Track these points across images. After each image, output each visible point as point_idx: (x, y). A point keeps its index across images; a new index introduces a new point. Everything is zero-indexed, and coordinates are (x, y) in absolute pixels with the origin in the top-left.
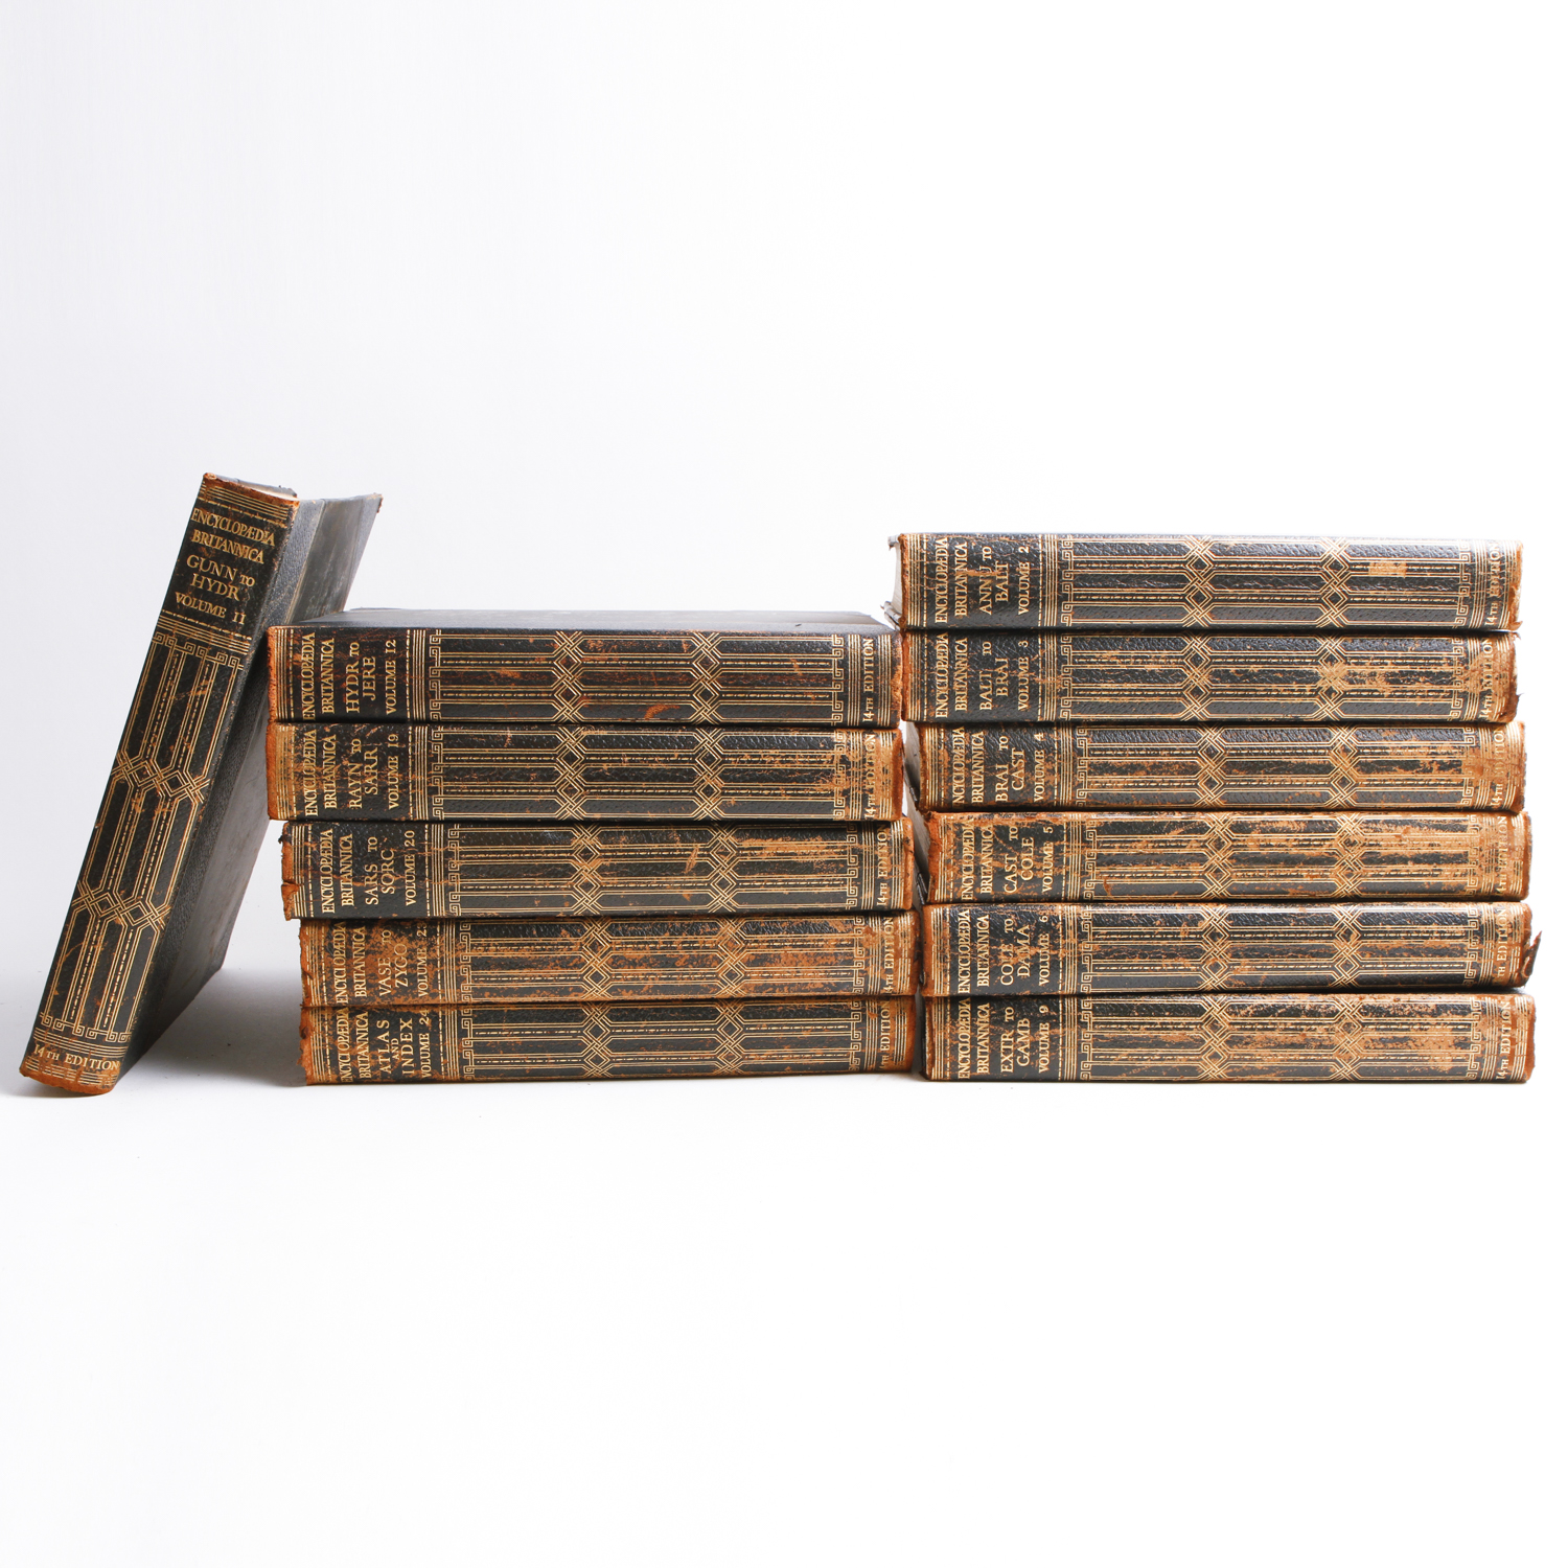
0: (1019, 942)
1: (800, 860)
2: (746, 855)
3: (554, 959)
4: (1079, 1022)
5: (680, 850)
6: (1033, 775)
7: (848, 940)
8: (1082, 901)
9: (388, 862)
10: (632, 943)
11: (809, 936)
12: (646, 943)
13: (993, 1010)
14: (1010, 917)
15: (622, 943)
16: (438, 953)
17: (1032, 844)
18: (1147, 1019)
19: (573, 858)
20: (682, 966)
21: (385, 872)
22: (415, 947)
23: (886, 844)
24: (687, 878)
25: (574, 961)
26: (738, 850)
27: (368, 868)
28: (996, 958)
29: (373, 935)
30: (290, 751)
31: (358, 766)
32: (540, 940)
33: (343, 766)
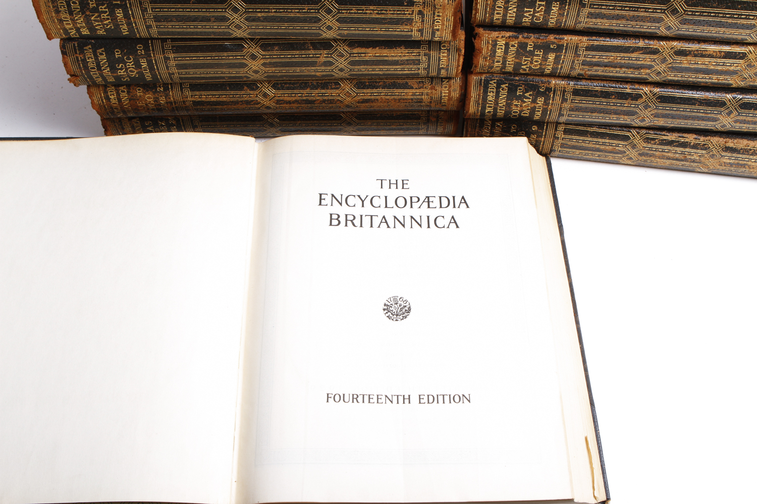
0: (524, 100)
1: (390, 59)
2: (355, 56)
3: (242, 101)
4: (554, 136)
5: (313, 54)
6: (549, 15)
7: (420, 93)
8: (568, 77)
9: (130, 63)
10: (287, 94)
11: (396, 91)
12: (296, 94)
13: (505, 125)
14: (521, 86)
15: (282, 94)
16: (172, 99)
17: (542, 53)
18: (595, 140)
19: (245, 59)
20: (319, 104)
21: (130, 68)
22: (158, 96)
23: (446, 51)
24: (318, 68)
25: (254, 102)
26: (350, 54)
27: (118, 66)
28: (509, 107)
29: (131, 91)
30: (49, 7)
31: (96, 14)
32: (232, 92)
33: (86, 15)
